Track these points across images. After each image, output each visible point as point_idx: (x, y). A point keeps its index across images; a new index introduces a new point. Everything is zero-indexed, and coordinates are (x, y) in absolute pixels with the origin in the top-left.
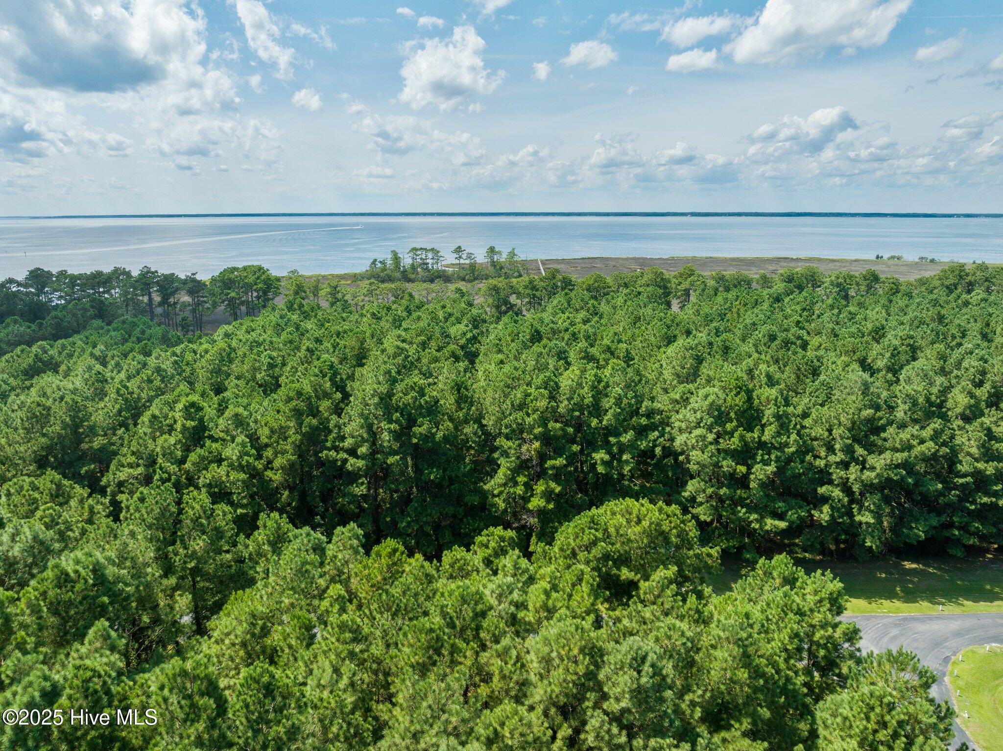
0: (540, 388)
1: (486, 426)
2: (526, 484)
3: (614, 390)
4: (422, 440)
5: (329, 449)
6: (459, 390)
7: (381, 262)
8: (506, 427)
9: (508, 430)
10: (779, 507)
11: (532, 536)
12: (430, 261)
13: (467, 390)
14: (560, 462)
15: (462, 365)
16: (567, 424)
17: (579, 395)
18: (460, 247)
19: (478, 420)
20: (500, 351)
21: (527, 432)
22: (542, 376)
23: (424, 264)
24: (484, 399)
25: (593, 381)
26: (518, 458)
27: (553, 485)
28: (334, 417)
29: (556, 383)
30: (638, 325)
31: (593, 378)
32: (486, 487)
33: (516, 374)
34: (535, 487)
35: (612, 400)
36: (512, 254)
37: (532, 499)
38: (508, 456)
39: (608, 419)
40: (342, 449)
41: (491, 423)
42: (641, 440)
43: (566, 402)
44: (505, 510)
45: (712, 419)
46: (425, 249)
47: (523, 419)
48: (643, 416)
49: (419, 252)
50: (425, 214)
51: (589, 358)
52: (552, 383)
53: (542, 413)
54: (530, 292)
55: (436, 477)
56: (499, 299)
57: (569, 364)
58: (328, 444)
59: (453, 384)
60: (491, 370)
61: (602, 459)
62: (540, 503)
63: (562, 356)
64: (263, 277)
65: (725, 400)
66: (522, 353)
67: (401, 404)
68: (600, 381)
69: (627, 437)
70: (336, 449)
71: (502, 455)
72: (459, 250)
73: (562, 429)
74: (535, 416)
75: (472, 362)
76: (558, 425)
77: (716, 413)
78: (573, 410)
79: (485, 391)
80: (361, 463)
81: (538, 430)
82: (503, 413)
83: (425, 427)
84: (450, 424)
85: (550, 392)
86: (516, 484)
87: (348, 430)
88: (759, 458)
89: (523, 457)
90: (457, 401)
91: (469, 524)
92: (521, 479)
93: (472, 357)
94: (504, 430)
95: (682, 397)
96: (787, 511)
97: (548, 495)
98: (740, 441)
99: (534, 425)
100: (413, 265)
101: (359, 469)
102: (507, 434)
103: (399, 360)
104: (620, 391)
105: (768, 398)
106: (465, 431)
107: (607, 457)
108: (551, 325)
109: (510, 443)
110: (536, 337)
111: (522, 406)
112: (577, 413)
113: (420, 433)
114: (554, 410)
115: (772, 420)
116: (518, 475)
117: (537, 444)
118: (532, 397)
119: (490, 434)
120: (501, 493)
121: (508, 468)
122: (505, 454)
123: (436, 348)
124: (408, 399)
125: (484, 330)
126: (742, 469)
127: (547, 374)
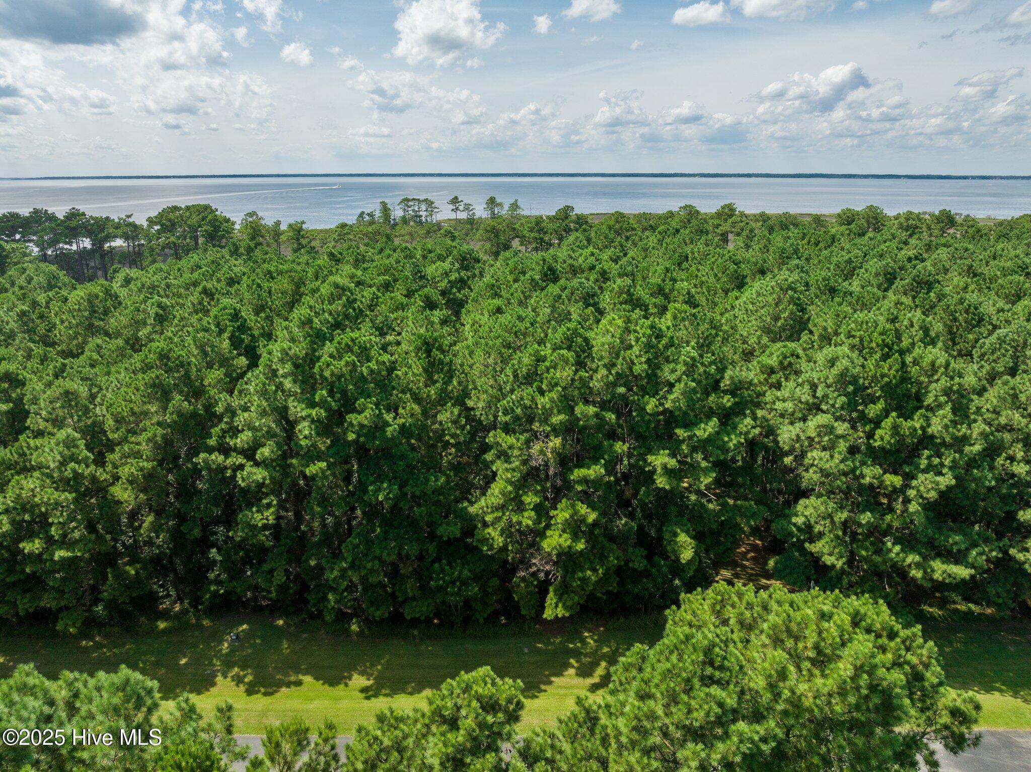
0: (561, 348)
1: (473, 409)
2: (537, 508)
3: (683, 351)
4: (366, 435)
5: (210, 450)
6: (429, 352)
7: (368, 214)
8: (506, 413)
9: (508, 418)
10: (956, 543)
11: (547, 592)
12: (423, 214)
13: (443, 352)
14: (595, 471)
15: (437, 315)
16: (604, 405)
17: (624, 359)
18: (456, 198)
19: (460, 400)
20: (496, 295)
21: (541, 422)
22: (562, 330)
23: (416, 216)
24: (471, 367)
25: (649, 336)
26: (525, 462)
27: (583, 509)
28: (224, 396)
29: (586, 340)
30: (685, 265)
31: (649, 332)
32: (473, 510)
33: (521, 326)
34: (553, 513)
35: (681, 368)
36: (515, 206)
37: (549, 533)
38: (507, 460)
39: (674, 399)
40: (235, 450)
41: (481, 405)
42: (728, 435)
43: (603, 372)
44: (505, 549)
45: (844, 399)
46: (418, 200)
47: (533, 400)
48: (725, 392)
49: (411, 203)
50: (424, 175)
51: (634, 302)
52: (579, 340)
53: (564, 388)
54: (537, 235)
55: (387, 498)
56: (498, 244)
57: (601, 312)
58: (212, 442)
59: (419, 343)
60: (482, 322)
61: (665, 467)
62: (561, 540)
63: (589, 300)
64: (210, 217)
65: (863, 366)
66: (530, 297)
67: (327, 374)
68: (659, 336)
69: (707, 429)
70: (225, 450)
71: (499, 457)
72: (455, 201)
73: (597, 415)
74: (554, 395)
75: (457, 314)
76: (592, 410)
77: (851, 388)
78: (614, 385)
79: (471, 353)
80: (259, 474)
81: (558, 419)
82: (501, 389)
83: (367, 413)
84: (416, 407)
85: (578, 356)
86: (520, 508)
87: (242, 418)
88: (923, 463)
89: (533, 463)
90: (426, 370)
91: (443, 571)
92: (531, 499)
93: (457, 307)
94: (502, 418)
95: (781, 363)
96: (967, 549)
97: (575, 527)
98: (892, 436)
99: (551, 408)
100: (404, 217)
101: (262, 485)
102: (506, 423)
103: (338, 306)
104: (694, 354)
105: (933, 364)
106: (440, 417)
107: (672, 463)
108: (570, 261)
109: (511, 440)
110: (550, 275)
111: (531, 378)
112: (622, 390)
113: (362, 426)
114: (584, 383)
115: (943, 399)
116: (526, 493)
117: (556, 442)
118: (547, 364)
119: (480, 422)
120: (498, 519)
121: (509, 481)
122: (504, 455)
123: (405, 292)
124: (339, 365)
125: (477, 272)
126: (896, 480)
127: (572, 325)
